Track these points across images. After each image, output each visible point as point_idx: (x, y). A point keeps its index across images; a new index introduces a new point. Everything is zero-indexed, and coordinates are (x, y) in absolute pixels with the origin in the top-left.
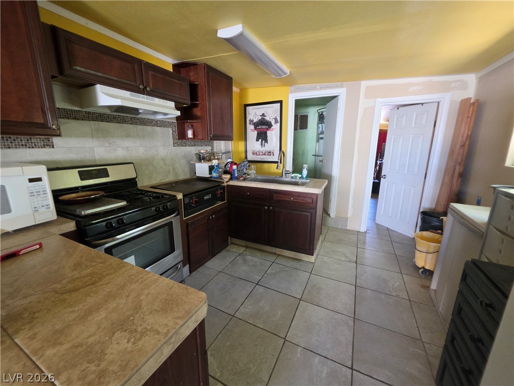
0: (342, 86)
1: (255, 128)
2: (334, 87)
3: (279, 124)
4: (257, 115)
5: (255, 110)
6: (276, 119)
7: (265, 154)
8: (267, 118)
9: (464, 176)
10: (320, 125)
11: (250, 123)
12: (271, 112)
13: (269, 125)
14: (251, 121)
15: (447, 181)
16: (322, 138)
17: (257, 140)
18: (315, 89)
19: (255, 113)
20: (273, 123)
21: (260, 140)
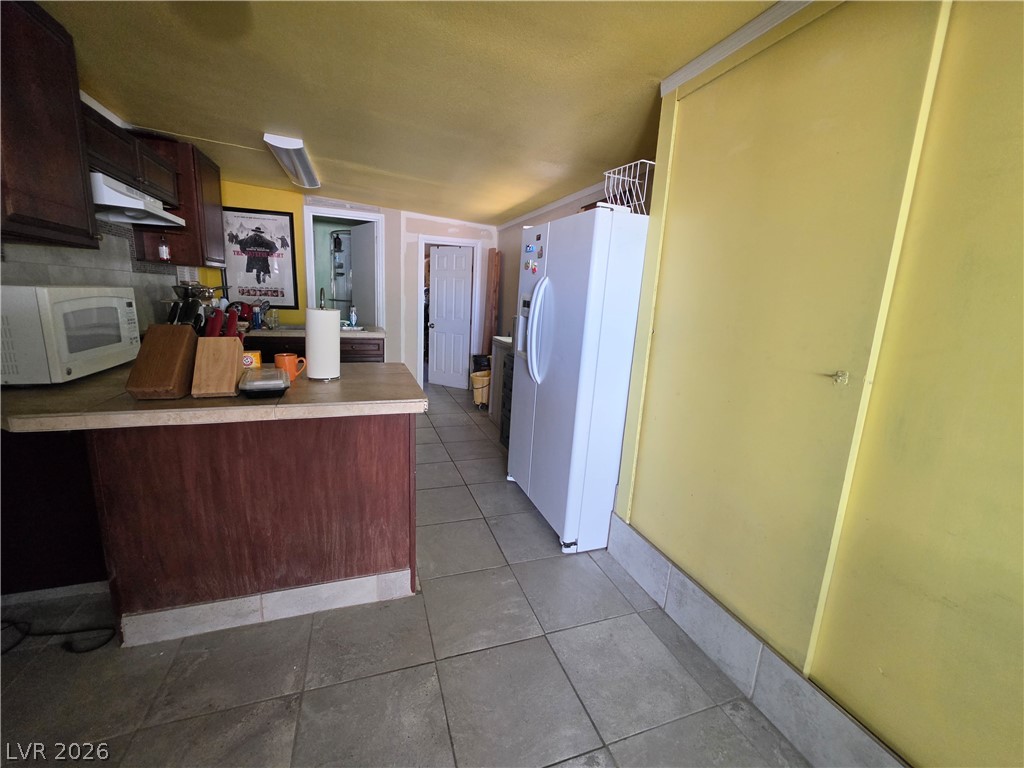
0: (379, 212)
1: (243, 250)
2: (369, 211)
3: (289, 249)
4: (245, 229)
5: (241, 220)
6: (283, 240)
7: (266, 294)
8: (267, 237)
9: (499, 318)
10: (337, 254)
11: (231, 240)
12: (274, 229)
13: (270, 247)
14: (233, 238)
15: (487, 324)
16: (342, 274)
17: (249, 270)
18: (343, 207)
19: (241, 225)
20: (278, 244)
21: (255, 271)
